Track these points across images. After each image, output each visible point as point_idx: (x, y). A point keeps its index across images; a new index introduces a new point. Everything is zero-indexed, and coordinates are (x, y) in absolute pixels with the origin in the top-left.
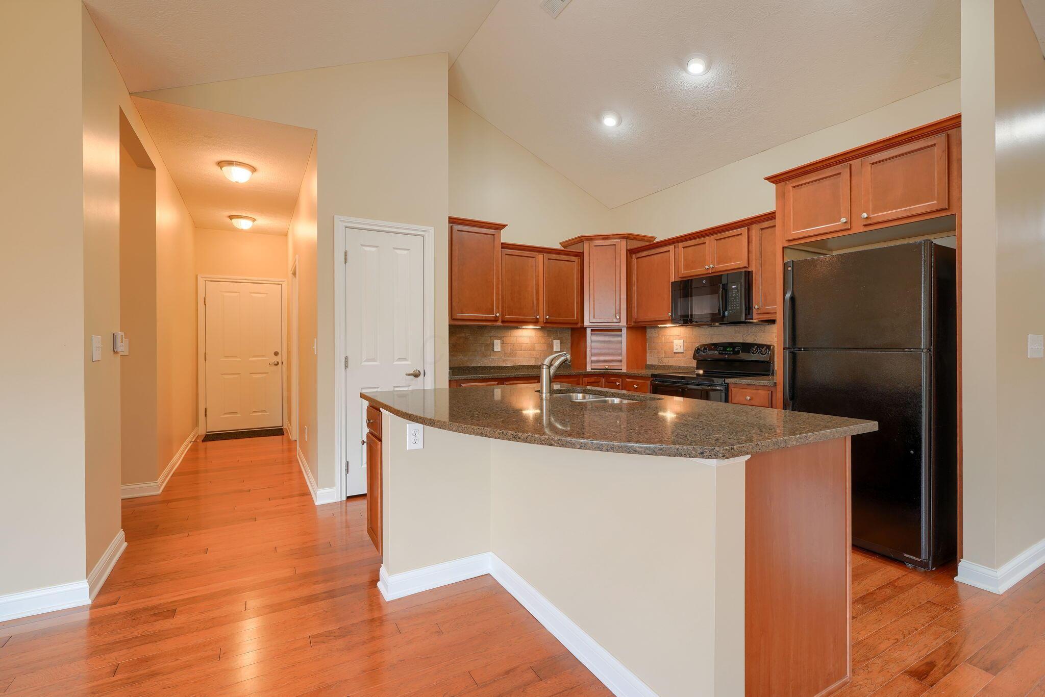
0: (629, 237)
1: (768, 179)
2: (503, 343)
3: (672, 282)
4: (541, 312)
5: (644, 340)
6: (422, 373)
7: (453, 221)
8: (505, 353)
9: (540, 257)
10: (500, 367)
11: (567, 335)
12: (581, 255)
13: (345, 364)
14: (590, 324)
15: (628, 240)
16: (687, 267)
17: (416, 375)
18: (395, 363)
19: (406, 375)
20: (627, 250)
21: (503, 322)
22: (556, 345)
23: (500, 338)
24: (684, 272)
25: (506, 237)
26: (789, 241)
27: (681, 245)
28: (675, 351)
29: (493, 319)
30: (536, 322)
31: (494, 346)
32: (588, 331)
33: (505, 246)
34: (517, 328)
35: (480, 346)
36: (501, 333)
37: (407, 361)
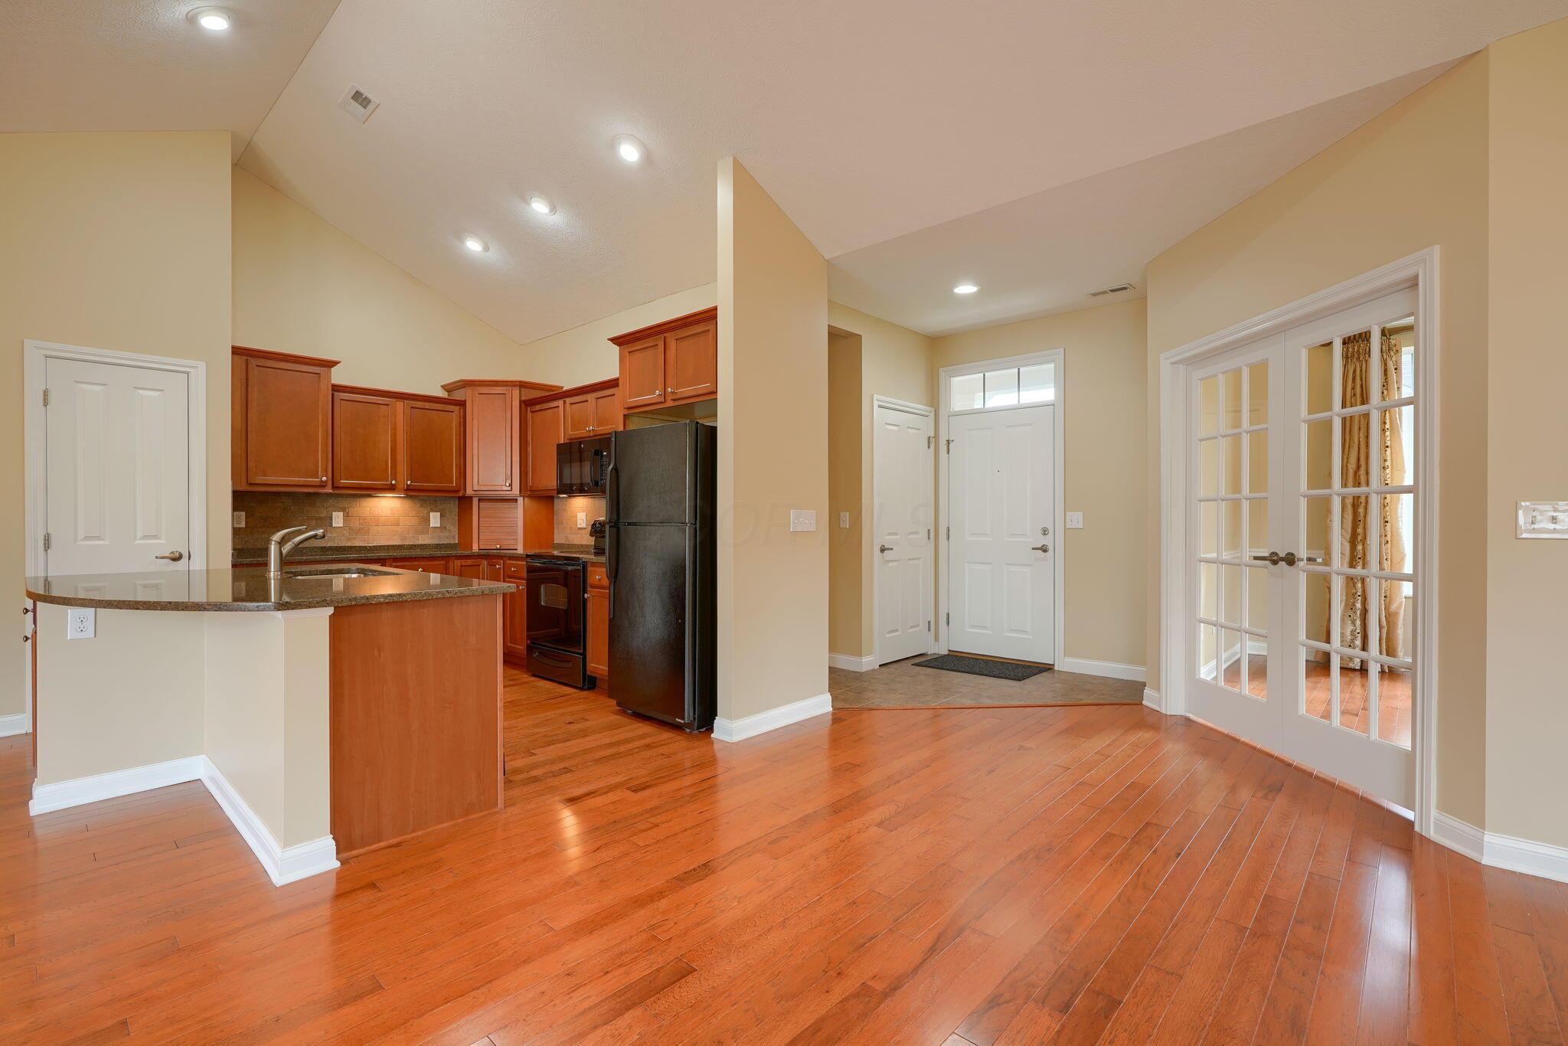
0: (522, 385)
1: (609, 340)
2: (346, 516)
3: (559, 446)
4: (399, 476)
5: (551, 512)
6: (185, 555)
7: (237, 351)
8: (350, 529)
9: (400, 405)
10: (341, 547)
11: (453, 508)
12: (462, 404)
13: (45, 544)
14: (473, 493)
15: (523, 389)
16: (574, 427)
17: (177, 558)
18: (137, 542)
19: (157, 557)
20: (521, 402)
21: (334, 487)
22: (435, 519)
23: (343, 510)
24: (571, 433)
25: (338, 376)
26: (629, 408)
27: (568, 400)
28: (579, 526)
29: (318, 484)
30: (392, 488)
31: (332, 520)
32: (475, 501)
33: (336, 388)
34: (370, 496)
35: (308, 519)
36: (343, 503)
37: (159, 538)
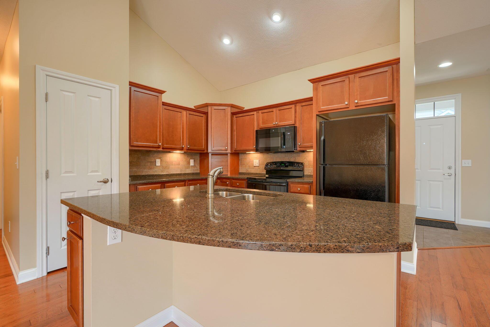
0: (232, 106)
1: (309, 80)
2: (161, 161)
3: (256, 130)
4: (185, 143)
5: (238, 160)
6: (110, 180)
7: (131, 84)
8: (163, 167)
9: (184, 112)
10: (159, 175)
11: (198, 158)
12: (206, 114)
13: (46, 176)
14: (212, 151)
15: (232, 108)
16: (263, 123)
17: (105, 182)
18: (89, 174)
19: (98, 182)
20: (231, 113)
21: (163, 148)
22: (192, 162)
23: (160, 158)
24: (262, 126)
25: (165, 98)
26: (319, 112)
27: (260, 112)
28: (254, 165)
29: (157, 146)
30: (182, 149)
31: (156, 163)
32: (210, 155)
33: (164, 104)
34: (170, 152)
35: (147, 162)
36: (160, 155)
37: (99, 172)
